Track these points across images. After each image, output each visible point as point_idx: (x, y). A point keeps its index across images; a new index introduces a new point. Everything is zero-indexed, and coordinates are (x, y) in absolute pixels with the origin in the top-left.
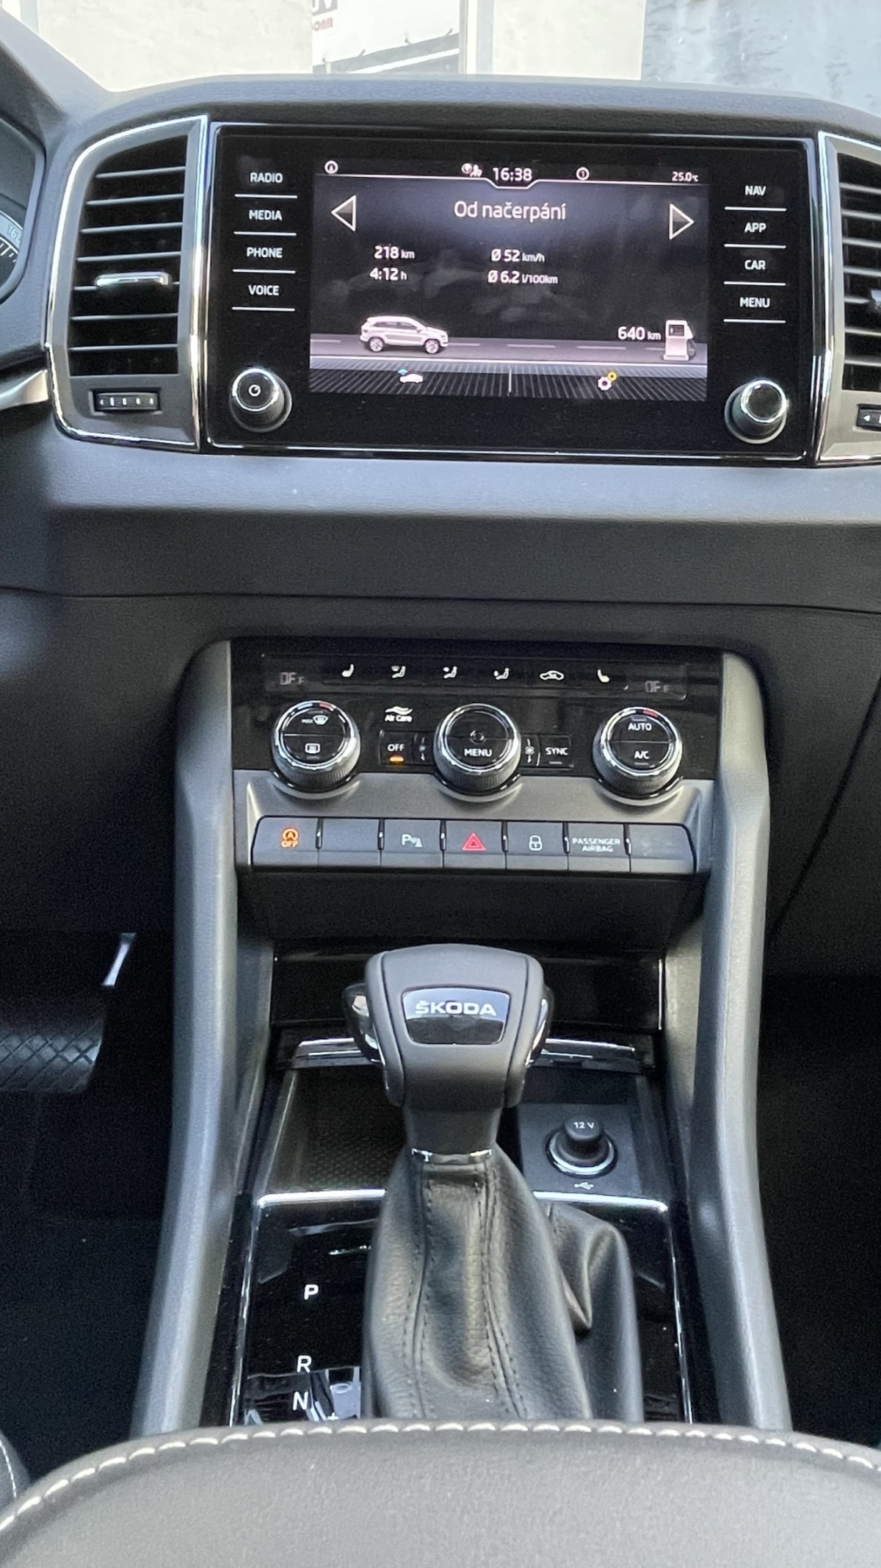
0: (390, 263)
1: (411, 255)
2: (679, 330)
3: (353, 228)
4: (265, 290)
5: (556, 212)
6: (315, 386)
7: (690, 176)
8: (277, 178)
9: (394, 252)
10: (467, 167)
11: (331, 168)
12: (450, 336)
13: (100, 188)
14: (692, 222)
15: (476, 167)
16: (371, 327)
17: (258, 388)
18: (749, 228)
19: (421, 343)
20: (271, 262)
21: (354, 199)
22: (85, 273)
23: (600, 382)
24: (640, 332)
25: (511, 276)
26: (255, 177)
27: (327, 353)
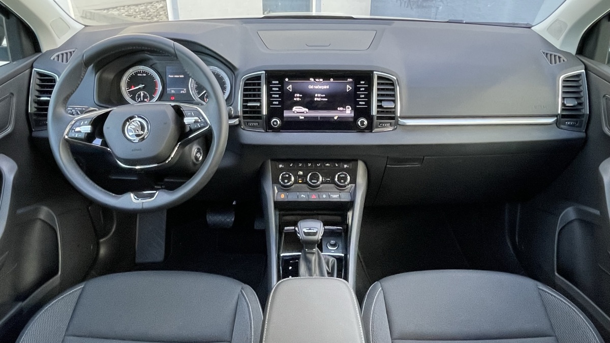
0: (298, 97)
1: (301, 96)
2: (348, 108)
3: (291, 91)
4: (276, 103)
5: (327, 87)
6: (285, 120)
7: (351, 80)
8: (277, 82)
10: (311, 79)
11: (287, 80)
12: (308, 110)
13: (246, 84)
14: (351, 88)
15: (313, 79)
16: (295, 109)
17: (276, 123)
18: (361, 89)
19: (303, 111)
20: (277, 98)
21: (291, 85)
22: (245, 101)
24: (342, 108)
25: (319, 99)
26: (273, 82)
27: (287, 114)
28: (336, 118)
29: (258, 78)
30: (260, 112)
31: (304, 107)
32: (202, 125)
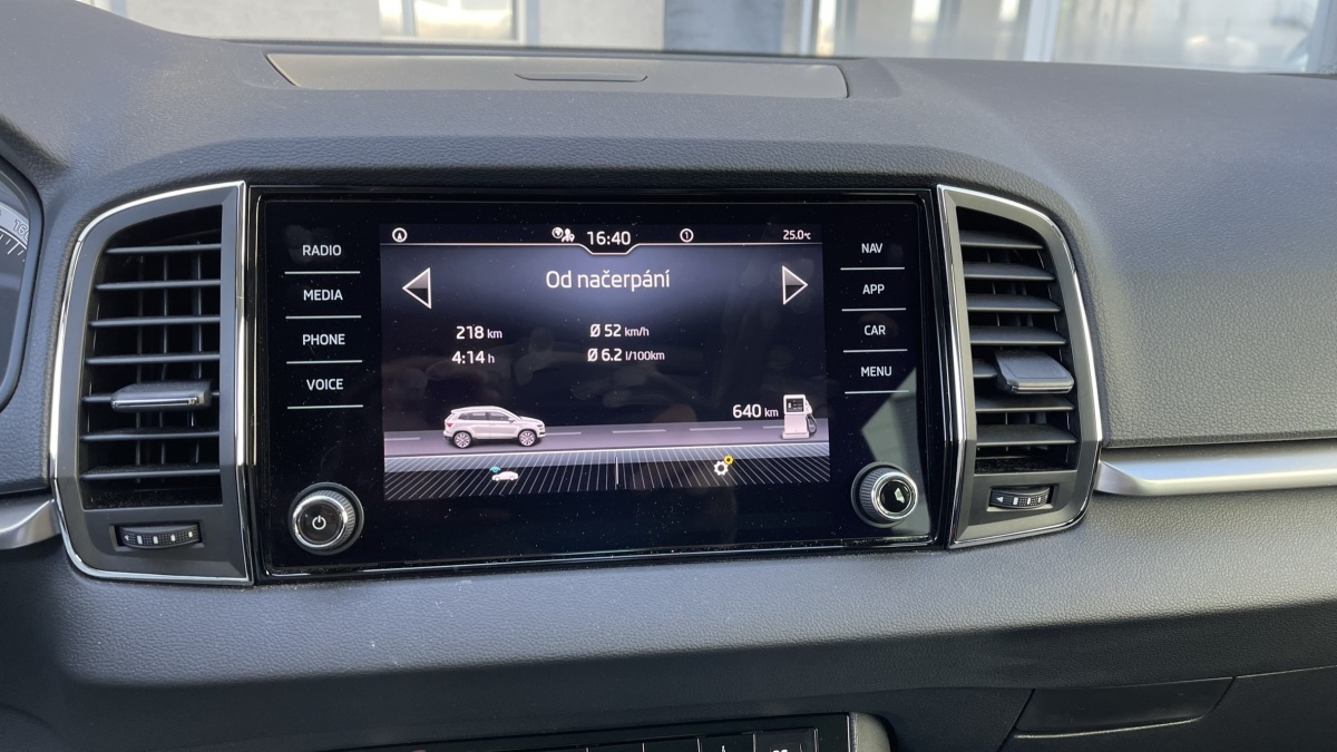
0: (477, 345)
1: (499, 334)
2: (797, 404)
3: (429, 306)
4: (326, 384)
5: (659, 279)
6: (390, 495)
7: (802, 235)
8: (334, 250)
9: (478, 332)
10: (558, 231)
11: (400, 236)
12: (546, 426)
13: (111, 266)
14: (806, 285)
15: (568, 231)
16: (455, 420)
17: (319, 518)
18: (867, 290)
19: (515, 435)
20: (332, 351)
21: (428, 270)
22: (102, 379)
23: (716, 466)
24: (757, 409)
25: (613, 354)
26: (307, 250)
27: (404, 453)
29: (206, 221)
30: (210, 451)
31: (520, 410)
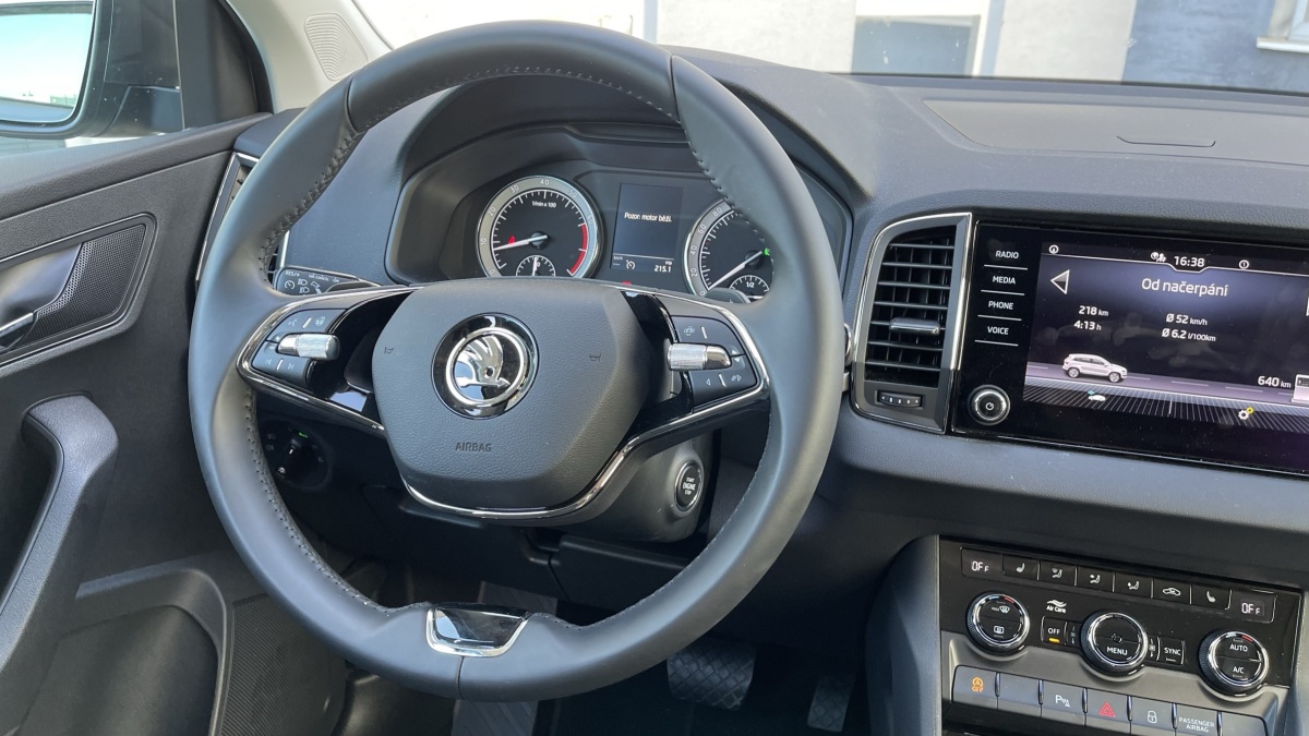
0: (1090, 318)
1: (1106, 313)
2: (1305, 382)
3: (1065, 292)
4: (998, 330)
5: (1220, 291)
6: (1026, 397)
8: (1014, 255)
9: (1093, 311)
10: (1155, 254)
11: (1054, 250)
12: (1129, 371)
13: (893, 253)
15: (1162, 255)
16: (1071, 361)
17: (992, 405)
19: (1107, 375)
20: (1005, 312)
21: (1068, 271)
22: (880, 313)
23: (1240, 413)
24: (1276, 381)
25: (1180, 333)
26: (999, 254)
27: (1037, 376)
28: (1244, 415)
29: (947, 233)
30: (935, 359)
31: (1113, 359)
32: (736, 378)
